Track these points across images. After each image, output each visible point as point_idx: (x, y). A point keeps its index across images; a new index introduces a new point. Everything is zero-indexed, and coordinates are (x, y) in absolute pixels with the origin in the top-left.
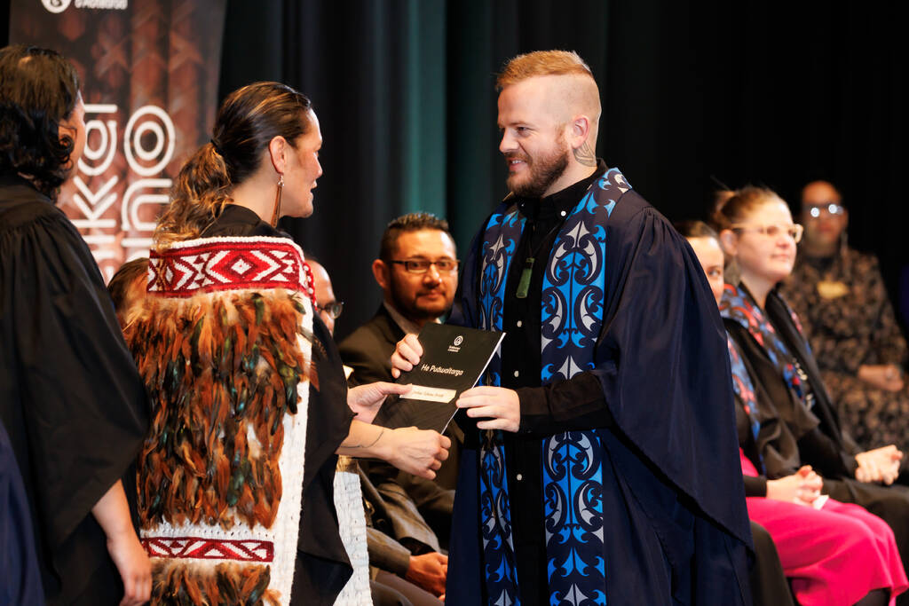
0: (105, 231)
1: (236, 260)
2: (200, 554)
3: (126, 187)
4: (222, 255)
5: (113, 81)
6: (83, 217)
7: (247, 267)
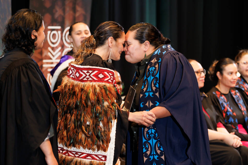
1: (100, 74)
2: (85, 157)
3: (63, 50)
4: (96, 72)
5: (60, 20)
6: (51, 59)
7: (103, 76)
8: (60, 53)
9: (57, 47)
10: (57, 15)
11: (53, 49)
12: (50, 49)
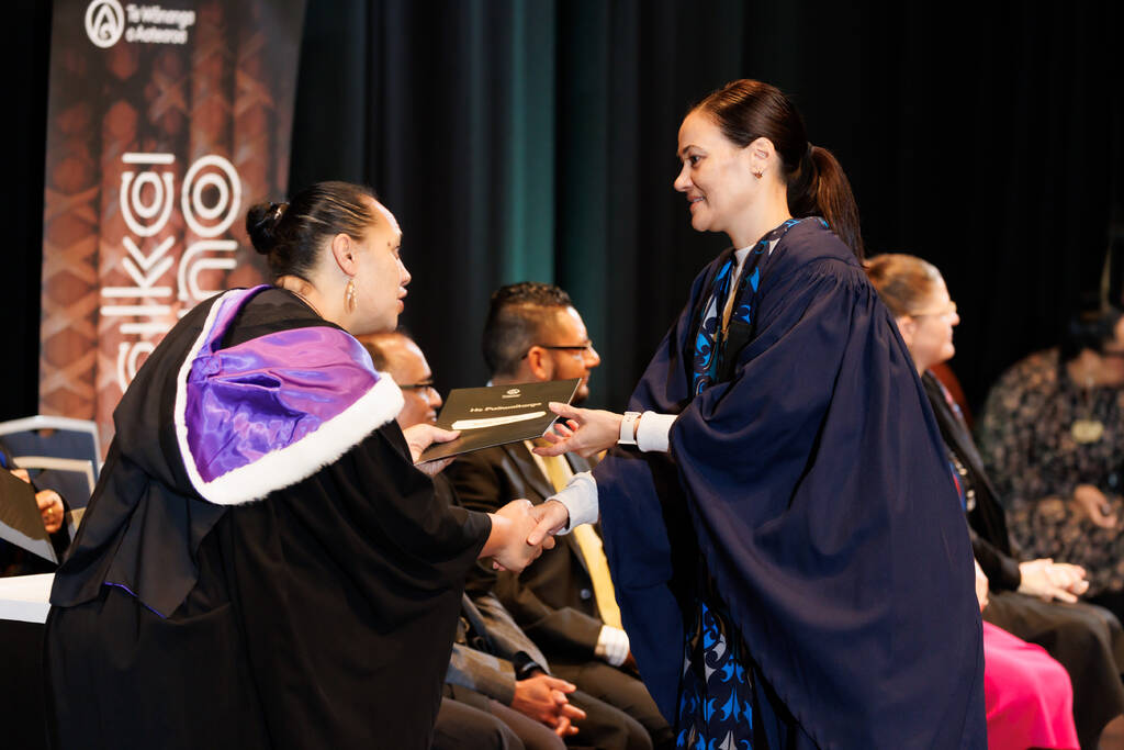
0: (160, 301)
3: (184, 249)
5: (170, 126)
6: (133, 284)
8: (169, 262)
9: (158, 239)
10: (158, 111)
11: (143, 244)
12: (128, 243)
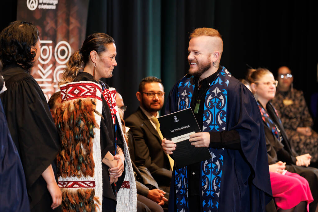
0: (48, 82)
1: (75, 89)
2: (71, 186)
3: (55, 68)
4: (71, 88)
5: (51, 33)
6: (41, 78)
7: (78, 91)
8: (51, 71)
9: (48, 65)
10: (47, 28)
11: (43, 66)
12: (39, 66)
